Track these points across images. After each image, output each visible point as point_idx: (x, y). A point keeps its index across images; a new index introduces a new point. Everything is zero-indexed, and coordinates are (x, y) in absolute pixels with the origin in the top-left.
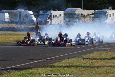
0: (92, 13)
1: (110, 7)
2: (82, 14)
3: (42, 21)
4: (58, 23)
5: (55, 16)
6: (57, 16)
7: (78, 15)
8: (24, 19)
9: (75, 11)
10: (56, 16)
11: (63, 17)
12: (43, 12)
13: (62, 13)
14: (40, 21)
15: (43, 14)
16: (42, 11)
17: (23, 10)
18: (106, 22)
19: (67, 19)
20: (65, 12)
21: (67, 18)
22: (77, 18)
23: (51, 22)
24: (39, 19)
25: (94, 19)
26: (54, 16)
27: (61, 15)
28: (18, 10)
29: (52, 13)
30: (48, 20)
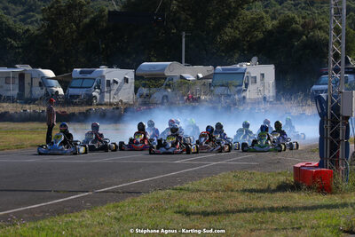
0: (207, 74)
1: (255, 59)
2: (182, 77)
3: (78, 96)
4: (121, 101)
5: (112, 81)
6: (117, 82)
7: (172, 78)
8: (31, 91)
9: (164, 69)
10: (115, 82)
11: (133, 85)
12: (81, 73)
13: (130, 74)
14: (73, 97)
15: (80, 76)
16: (79, 70)
17: (29, 68)
18: (244, 97)
19: (145, 91)
20: (138, 72)
21: (144, 87)
22: (169, 86)
23: (102, 97)
24: (71, 91)
25: (212, 88)
26: (108, 81)
27: (126, 80)
28: (16, 68)
29: (104, 74)
30: (94, 94)
